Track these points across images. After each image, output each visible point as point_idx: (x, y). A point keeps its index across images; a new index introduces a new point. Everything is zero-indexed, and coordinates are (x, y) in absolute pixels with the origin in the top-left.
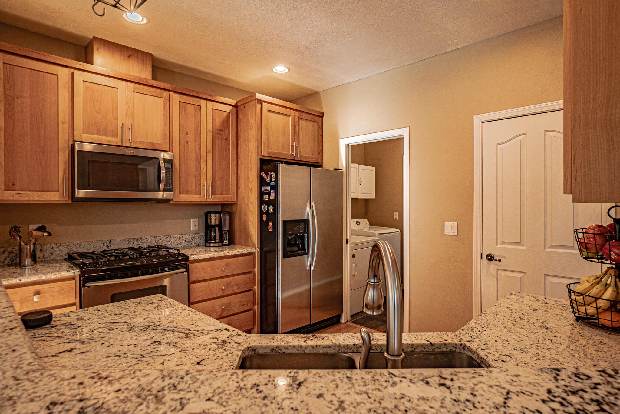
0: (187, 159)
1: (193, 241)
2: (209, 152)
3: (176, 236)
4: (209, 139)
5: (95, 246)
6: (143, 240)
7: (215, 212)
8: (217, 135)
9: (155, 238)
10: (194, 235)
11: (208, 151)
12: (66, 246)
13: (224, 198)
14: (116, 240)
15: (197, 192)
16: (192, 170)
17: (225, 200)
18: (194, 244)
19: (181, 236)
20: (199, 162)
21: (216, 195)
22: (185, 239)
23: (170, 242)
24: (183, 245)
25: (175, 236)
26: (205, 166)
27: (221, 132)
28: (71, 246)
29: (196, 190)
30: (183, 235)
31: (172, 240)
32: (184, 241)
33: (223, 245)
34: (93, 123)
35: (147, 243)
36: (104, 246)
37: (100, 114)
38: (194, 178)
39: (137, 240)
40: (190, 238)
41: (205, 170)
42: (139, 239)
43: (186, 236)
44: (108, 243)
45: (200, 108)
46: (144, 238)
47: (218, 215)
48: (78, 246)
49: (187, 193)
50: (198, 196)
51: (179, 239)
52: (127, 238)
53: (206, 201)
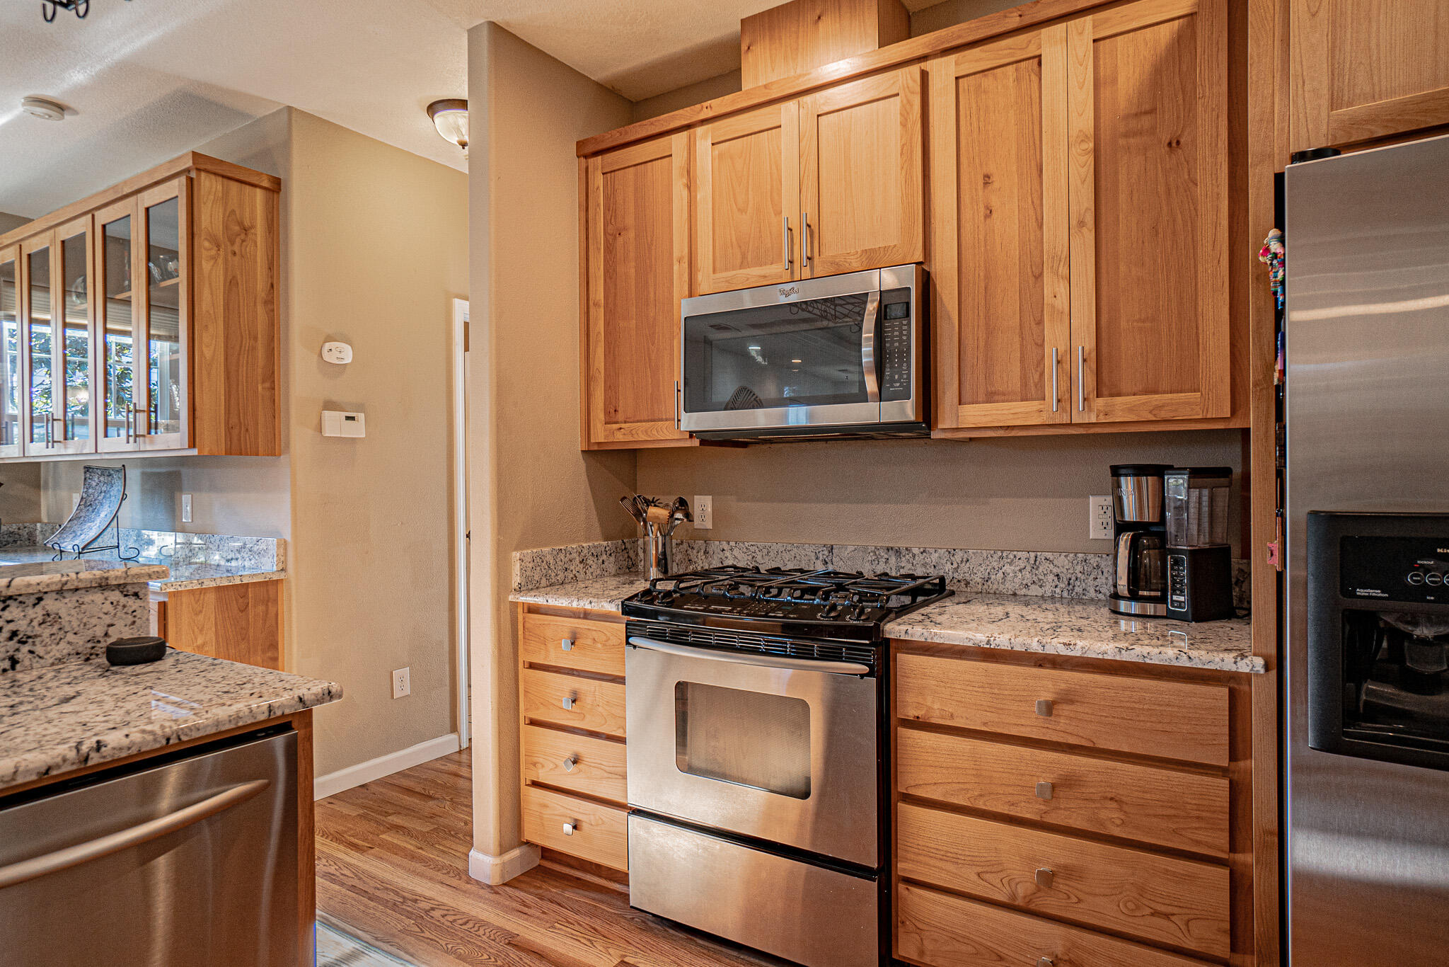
0: (987, 277)
1: (1090, 581)
2: (1081, 224)
3: (1024, 555)
4: (1082, 167)
5: (798, 558)
6: (914, 556)
7: (1139, 471)
8: (1122, 142)
9: (952, 552)
10: (1094, 560)
11: (1074, 222)
12: (745, 550)
13: (1160, 407)
14: (844, 547)
15: (1030, 390)
16: (1008, 307)
17: (1164, 415)
18: (1092, 594)
19: (1041, 556)
20: (1039, 277)
21: (1119, 395)
22: (1055, 570)
23: (1000, 575)
24: (1048, 590)
25: (1019, 554)
26: (1062, 289)
27: (1146, 122)
28: (752, 549)
29: (1025, 384)
30: (1049, 555)
31: (1007, 568)
32: (1051, 577)
33: (1171, 615)
34: (734, 240)
35: (925, 565)
36: (817, 558)
37: (746, 213)
38: (1017, 339)
39: (898, 552)
40: (1079, 568)
41: (1061, 303)
42: (904, 552)
43: (1062, 560)
44: (826, 553)
45: (1040, 64)
46: (916, 551)
47: (1149, 482)
48: (765, 551)
49: (991, 397)
50: (1034, 405)
51: (1035, 566)
52: (871, 545)
53: (1071, 425)
